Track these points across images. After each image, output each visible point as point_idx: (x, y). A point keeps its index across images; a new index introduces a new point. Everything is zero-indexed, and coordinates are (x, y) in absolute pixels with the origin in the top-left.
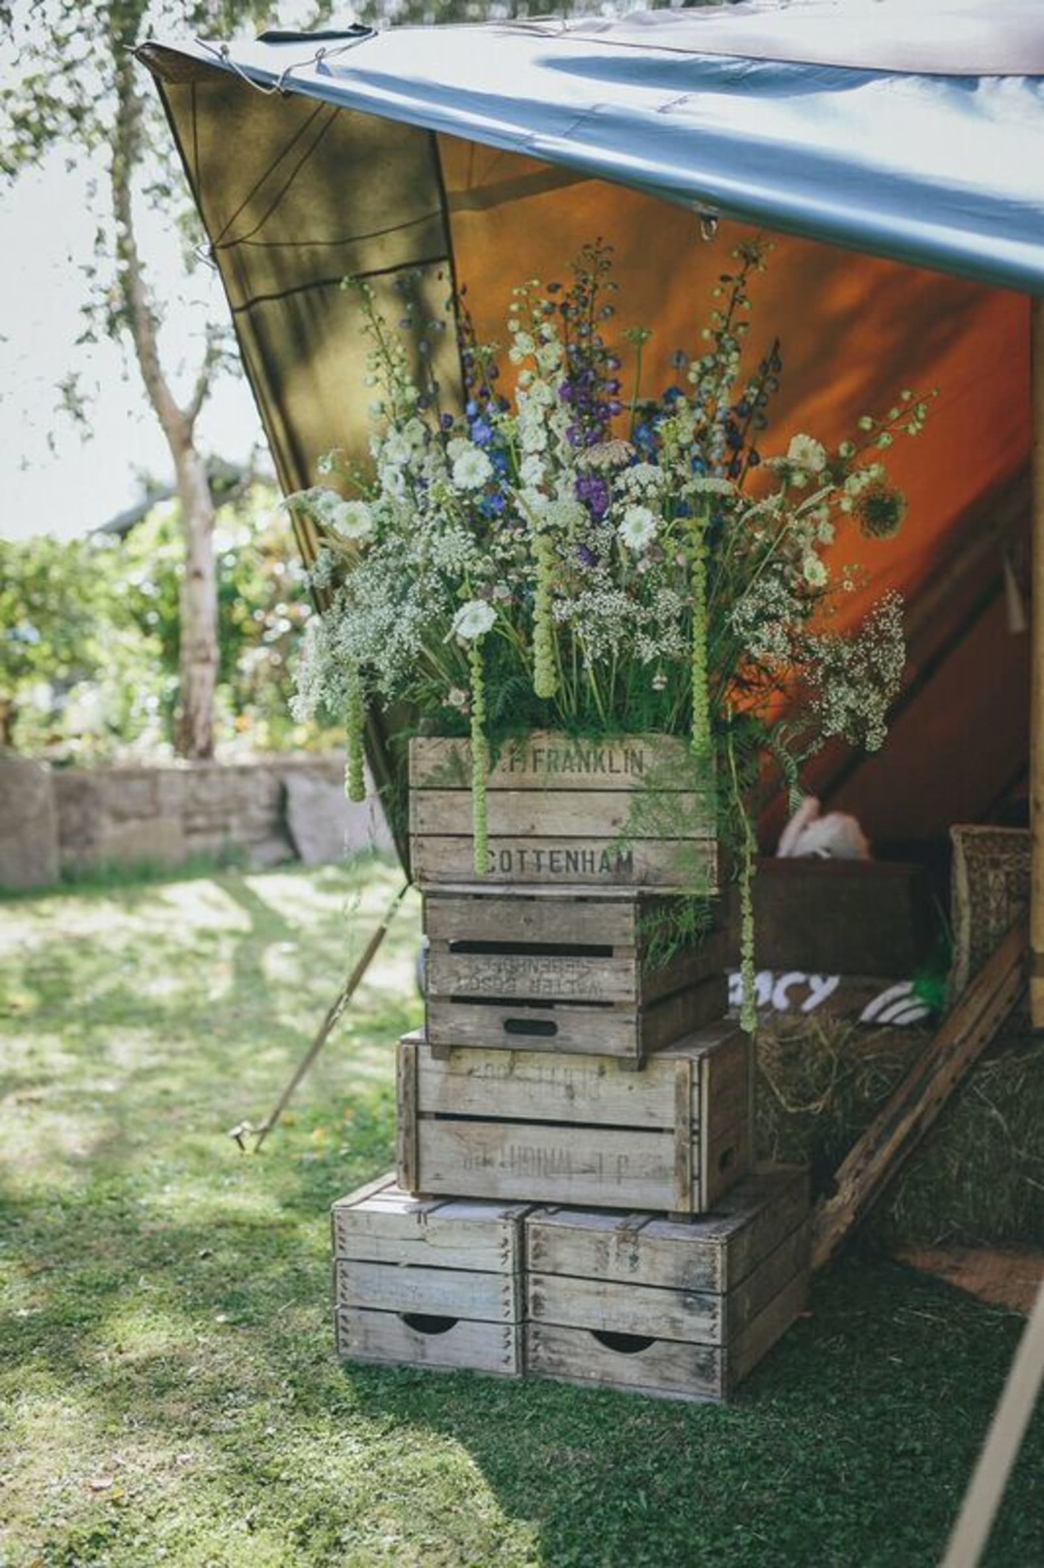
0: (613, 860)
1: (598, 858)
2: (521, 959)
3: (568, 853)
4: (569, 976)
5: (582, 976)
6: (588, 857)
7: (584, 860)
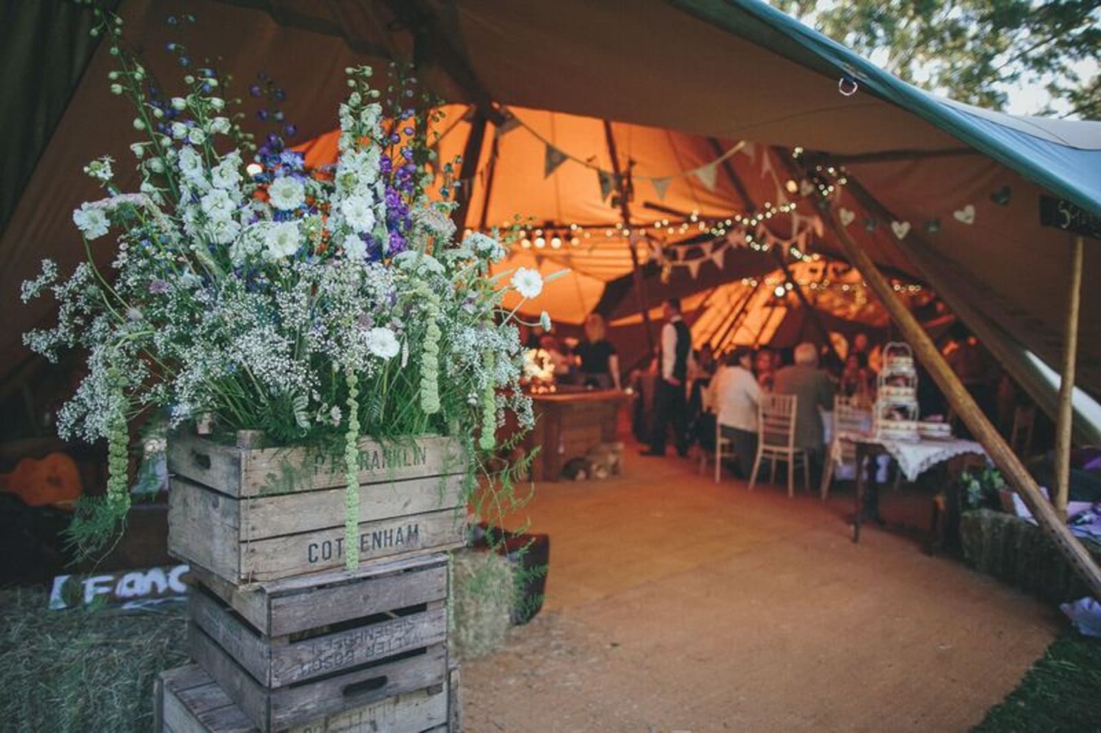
0: (405, 534)
1: (395, 535)
2: (359, 632)
3: (375, 535)
4: (397, 635)
5: (407, 632)
6: (388, 535)
7: (386, 538)
